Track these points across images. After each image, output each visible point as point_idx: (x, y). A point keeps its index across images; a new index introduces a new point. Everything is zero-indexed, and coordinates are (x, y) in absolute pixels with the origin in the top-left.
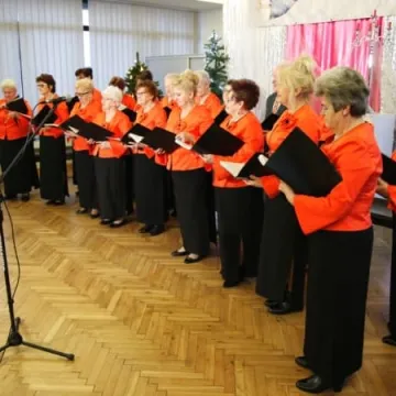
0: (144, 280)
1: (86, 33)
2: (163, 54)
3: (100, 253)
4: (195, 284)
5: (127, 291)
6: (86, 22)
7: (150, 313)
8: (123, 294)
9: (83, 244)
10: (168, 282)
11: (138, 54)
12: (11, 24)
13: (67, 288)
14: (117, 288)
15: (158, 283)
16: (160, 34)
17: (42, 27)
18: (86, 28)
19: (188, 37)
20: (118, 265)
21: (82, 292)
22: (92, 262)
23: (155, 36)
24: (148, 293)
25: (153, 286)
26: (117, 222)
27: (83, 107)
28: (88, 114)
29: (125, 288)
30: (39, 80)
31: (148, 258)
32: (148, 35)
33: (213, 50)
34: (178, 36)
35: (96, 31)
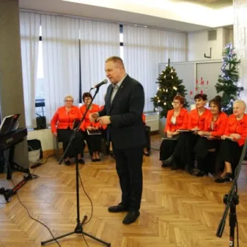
1: (122, 47)
6: (121, 41)
12: (75, 41)
17: (95, 43)
18: (122, 44)
19: (182, 50)
34: (176, 49)
35: (127, 45)
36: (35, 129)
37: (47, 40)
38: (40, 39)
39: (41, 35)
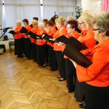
0: (45, 88)
1: (41, 7)
2: (65, 12)
3: (35, 76)
4: (61, 91)
5: (37, 92)
7: (42, 102)
8: (36, 93)
9: (30, 73)
10: (52, 90)
11: (55, 12)
13: (20, 89)
14: (35, 90)
15: (49, 89)
16: (64, 6)
17: (28, 5)
18: (42, 5)
19: (73, 6)
20: (39, 81)
21: (23, 91)
22: (31, 79)
23: (63, 7)
24: (44, 93)
25: (47, 91)
26: (44, 65)
27: (34, 29)
28: (36, 31)
29: (37, 91)
30: (23, 21)
31: (49, 79)
32: (61, 6)
33: (78, 10)
34: (70, 6)
35: (44, 6)
36: (3, 40)
37: (6, 5)
38: (3, 4)
39: (3, 3)
